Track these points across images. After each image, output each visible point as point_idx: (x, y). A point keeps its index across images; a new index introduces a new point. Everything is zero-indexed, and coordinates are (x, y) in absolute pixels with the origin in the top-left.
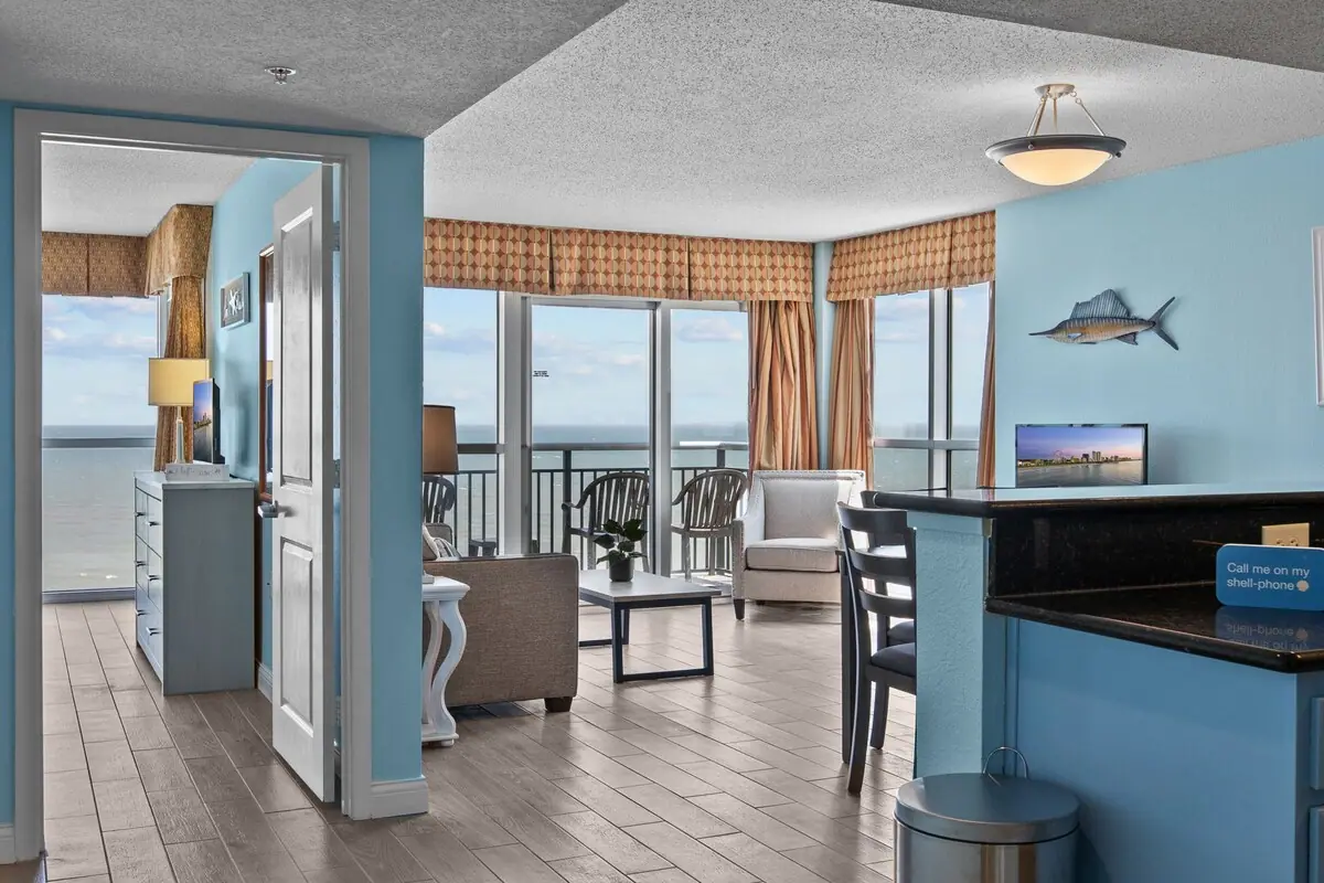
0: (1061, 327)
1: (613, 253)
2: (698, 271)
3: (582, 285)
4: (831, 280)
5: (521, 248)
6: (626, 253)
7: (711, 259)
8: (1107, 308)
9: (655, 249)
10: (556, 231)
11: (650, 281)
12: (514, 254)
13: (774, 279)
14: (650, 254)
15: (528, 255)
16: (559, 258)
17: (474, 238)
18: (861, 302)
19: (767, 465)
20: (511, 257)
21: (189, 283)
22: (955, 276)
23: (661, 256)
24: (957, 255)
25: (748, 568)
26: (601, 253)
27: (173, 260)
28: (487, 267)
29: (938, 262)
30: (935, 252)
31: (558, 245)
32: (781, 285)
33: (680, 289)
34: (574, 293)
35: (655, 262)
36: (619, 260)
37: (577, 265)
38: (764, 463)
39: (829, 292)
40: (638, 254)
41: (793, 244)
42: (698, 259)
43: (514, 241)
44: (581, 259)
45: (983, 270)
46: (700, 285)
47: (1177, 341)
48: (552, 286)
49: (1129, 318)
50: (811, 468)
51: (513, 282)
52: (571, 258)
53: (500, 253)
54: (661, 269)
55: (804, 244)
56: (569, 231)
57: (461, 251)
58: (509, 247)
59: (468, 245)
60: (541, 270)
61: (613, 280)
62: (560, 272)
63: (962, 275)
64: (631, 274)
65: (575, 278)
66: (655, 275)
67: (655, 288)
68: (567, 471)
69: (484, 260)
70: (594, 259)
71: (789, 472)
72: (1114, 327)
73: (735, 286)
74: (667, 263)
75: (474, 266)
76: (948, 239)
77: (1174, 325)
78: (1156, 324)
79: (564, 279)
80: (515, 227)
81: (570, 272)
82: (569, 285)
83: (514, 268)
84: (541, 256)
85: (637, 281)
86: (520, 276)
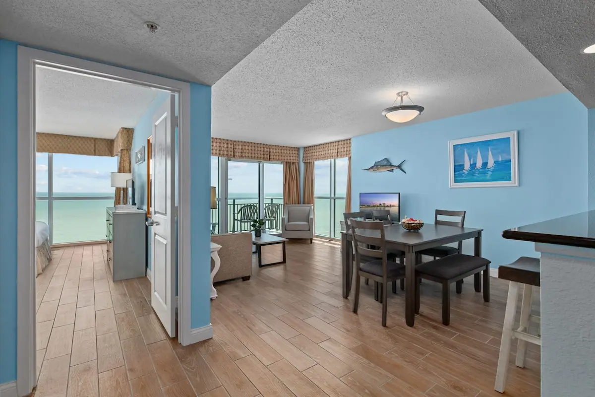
0: (371, 168)
1: (250, 148)
2: (272, 154)
3: (242, 156)
4: (304, 157)
5: (225, 145)
6: (253, 148)
7: (275, 151)
8: (385, 163)
9: (261, 147)
10: (235, 141)
11: (259, 156)
13: (290, 156)
15: (227, 147)
16: (236, 149)
18: (311, 162)
20: (223, 148)
21: (126, 151)
22: (339, 155)
23: (262, 149)
24: (340, 150)
25: (286, 230)
26: (247, 148)
27: (121, 144)
28: (216, 150)
29: (334, 152)
30: (333, 150)
31: (235, 145)
32: (292, 158)
33: (267, 158)
34: (240, 158)
35: (261, 151)
36: (251, 150)
37: (240, 151)
38: (287, 202)
39: (303, 160)
40: (257, 148)
41: (294, 148)
42: (271, 150)
43: (224, 143)
44: (242, 149)
45: (348, 154)
46: (272, 157)
47: (405, 171)
48: (234, 156)
49: (391, 165)
51: (223, 154)
52: (239, 149)
53: (220, 146)
54: (262, 153)
55: (297, 148)
56: (238, 141)
58: (222, 145)
60: (231, 151)
61: (250, 155)
62: (236, 152)
63: (341, 155)
64: (254, 153)
65: (240, 154)
67: (261, 157)
68: (234, 204)
70: (245, 149)
71: (293, 205)
72: (387, 168)
73: (280, 158)
74: (264, 151)
76: (337, 146)
77: (404, 167)
78: (399, 167)
79: (237, 154)
80: (224, 140)
82: (238, 156)
83: (223, 151)
84: (231, 148)
85: (256, 156)
86: (225, 153)
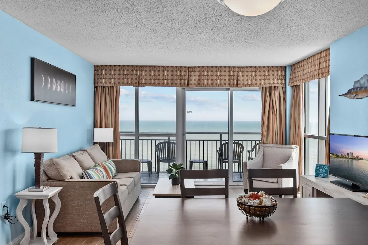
0: (349, 92)
1: (210, 73)
2: (241, 78)
3: (199, 84)
4: (290, 79)
5: (178, 73)
6: (214, 73)
7: (245, 74)
8: (365, 83)
9: (225, 71)
10: (190, 67)
11: (223, 82)
12: (176, 75)
13: (269, 79)
14: (223, 73)
15: (181, 75)
16: (191, 76)
17: (163, 71)
18: (299, 85)
19: (266, 142)
20: (175, 76)
22: (320, 74)
23: (227, 73)
26: (206, 73)
28: (168, 80)
29: (316, 69)
30: (316, 65)
31: (191, 72)
32: (272, 81)
33: (234, 84)
34: (196, 87)
35: (225, 76)
36: (212, 75)
37: (197, 78)
39: (289, 83)
40: (219, 73)
41: (277, 67)
42: (240, 74)
43: (176, 71)
44: (199, 76)
46: (241, 82)
48: (188, 85)
50: (283, 144)
51: (176, 84)
52: (195, 76)
53: (172, 75)
54: (227, 78)
55: (281, 67)
56: (195, 67)
57: (159, 75)
58: (175, 73)
59: (161, 73)
60: (185, 80)
61: (210, 82)
62: (191, 80)
64: (216, 80)
65: (197, 82)
66: (225, 80)
67: (225, 84)
69: (167, 77)
70: (203, 75)
71: (274, 145)
73: (254, 82)
74: (229, 76)
75: (163, 79)
76: (319, 60)
79: (193, 82)
80: (176, 67)
81: (195, 80)
82: (195, 84)
83: (176, 80)
84: (185, 75)
85: (218, 82)
86: (178, 82)
